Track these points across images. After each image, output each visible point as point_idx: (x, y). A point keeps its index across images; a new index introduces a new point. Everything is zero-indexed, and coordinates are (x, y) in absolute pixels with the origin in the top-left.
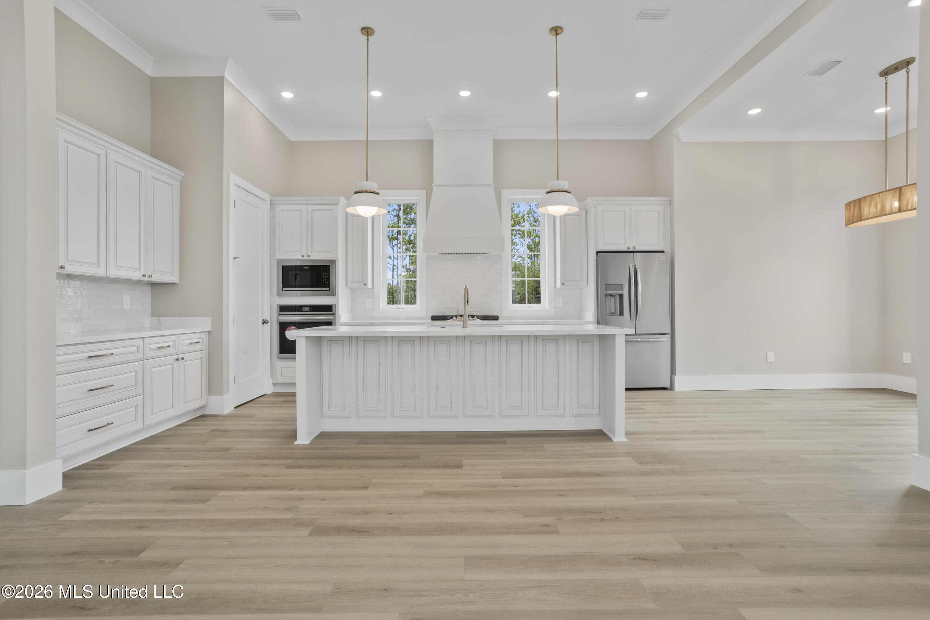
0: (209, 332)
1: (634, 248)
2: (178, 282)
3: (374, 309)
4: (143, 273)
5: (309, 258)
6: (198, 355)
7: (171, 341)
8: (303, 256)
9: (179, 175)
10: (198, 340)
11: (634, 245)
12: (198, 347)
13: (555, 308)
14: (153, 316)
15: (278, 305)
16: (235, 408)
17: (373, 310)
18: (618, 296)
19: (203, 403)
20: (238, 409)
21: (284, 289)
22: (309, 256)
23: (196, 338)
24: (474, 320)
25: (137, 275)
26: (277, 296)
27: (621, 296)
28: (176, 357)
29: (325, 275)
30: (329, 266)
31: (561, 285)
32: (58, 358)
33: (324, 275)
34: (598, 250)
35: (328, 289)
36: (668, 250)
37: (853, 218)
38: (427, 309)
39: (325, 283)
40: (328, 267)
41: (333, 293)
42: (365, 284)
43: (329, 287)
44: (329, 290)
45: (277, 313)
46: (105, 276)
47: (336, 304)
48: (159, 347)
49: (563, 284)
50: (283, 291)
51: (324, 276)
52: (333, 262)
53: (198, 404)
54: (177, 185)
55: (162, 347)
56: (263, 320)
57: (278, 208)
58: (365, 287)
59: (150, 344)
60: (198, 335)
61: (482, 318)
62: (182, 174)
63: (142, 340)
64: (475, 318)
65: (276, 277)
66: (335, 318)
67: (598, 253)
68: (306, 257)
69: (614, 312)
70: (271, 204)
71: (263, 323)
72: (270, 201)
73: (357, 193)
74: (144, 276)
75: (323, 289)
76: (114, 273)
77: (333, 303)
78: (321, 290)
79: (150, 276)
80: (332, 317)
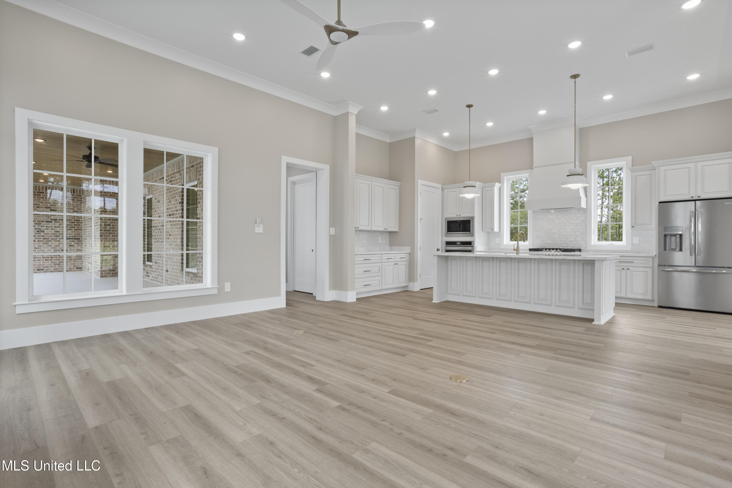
0: (409, 253)
1: (699, 197)
2: (398, 231)
3: (500, 244)
4: (384, 228)
5: (460, 216)
6: (404, 263)
7: (393, 256)
8: (457, 215)
9: (398, 184)
10: (404, 257)
11: (699, 195)
12: (404, 259)
13: (631, 244)
14: (389, 246)
15: (445, 241)
16: (420, 289)
19: (406, 285)
20: (421, 290)
21: (448, 233)
22: (460, 215)
23: (403, 256)
25: (382, 229)
26: (445, 236)
27: (681, 236)
28: (395, 263)
32: (355, 259)
34: (660, 200)
35: (469, 233)
38: (533, 244)
39: (468, 230)
40: (469, 221)
41: (473, 235)
42: (492, 230)
43: (470, 231)
44: (470, 233)
45: (445, 245)
46: (371, 230)
47: (473, 241)
48: (388, 258)
49: (633, 227)
50: (447, 234)
51: (467, 226)
52: (473, 218)
53: (404, 285)
54: (397, 188)
55: (389, 258)
56: (438, 249)
57: (446, 191)
58: (492, 231)
59: (384, 257)
60: (405, 254)
61: (563, 250)
62: (400, 183)
63: (381, 255)
64: (558, 250)
65: (445, 226)
66: (473, 248)
67: (660, 202)
69: (675, 248)
70: (442, 189)
71: (437, 250)
72: (442, 187)
73: (465, 187)
74: (384, 229)
75: (467, 233)
76: (374, 228)
79: (387, 229)
80: (471, 248)
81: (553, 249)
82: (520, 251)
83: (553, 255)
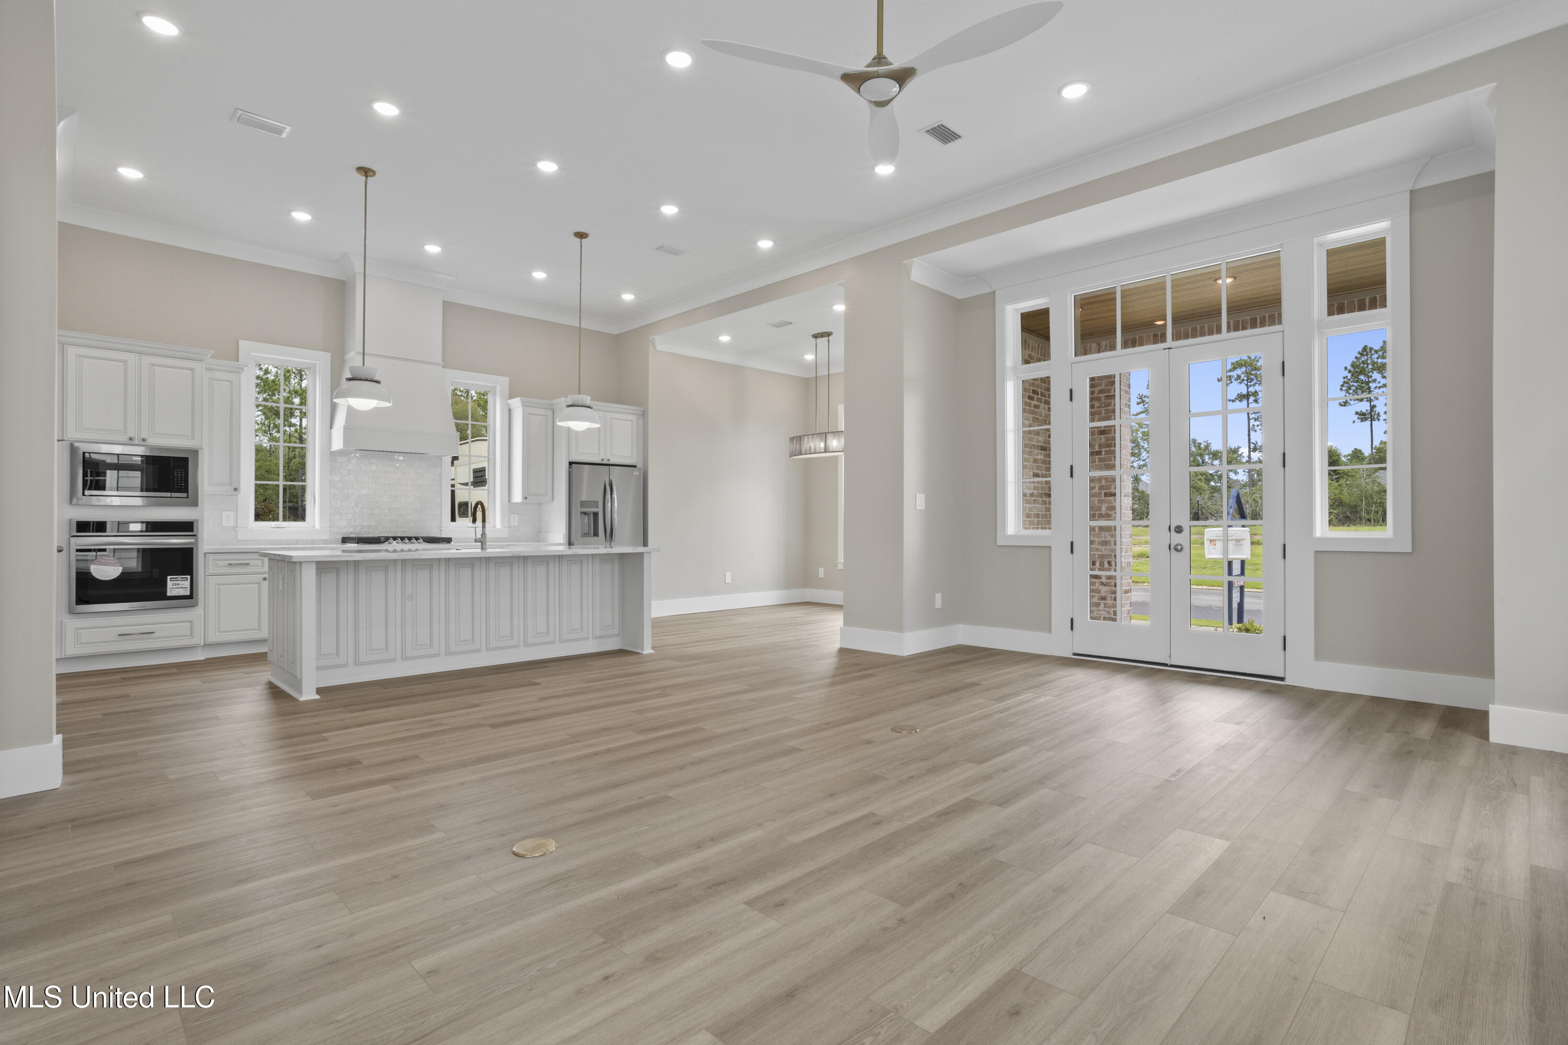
1: (609, 460)
3: (237, 527)
8: (131, 439)
11: (608, 458)
13: (509, 528)
15: (72, 520)
17: (236, 529)
18: (592, 514)
21: (86, 492)
22: (143, 440)
24: (412, 543)
26: (69, 504)
27: (596, 515)
29: (179, 472)
30: (188, 458)
31: (523, 500)
33: (176, 472)
34: (570, 460)
35: (185, 495)
36: (640, 465)
37: (796, 451)
38: (332, 528)
39: (179, 486)
40: (184, 460)
41: (193, 502)
42: (236, 490)
43: (187, 491)
44: (188, 497)
45: (71, 534)
47: (200, 521)
49: (526, 498)
50: (83, 495)
51: (176, 475)
52: (195, 452)
57: (72, 350)
58: (233, 493)
61: (428, 540)
64: (420, 539)
66: (197, 541)
67: (571, 463)
68: (136, 441)
69: (587, 532)
75: (174, 495)
77: (194, 518)
78: (171, 497)
80: (193, 540)
81: (395, 538)
82: (488, 544)
83: (395, 551)
